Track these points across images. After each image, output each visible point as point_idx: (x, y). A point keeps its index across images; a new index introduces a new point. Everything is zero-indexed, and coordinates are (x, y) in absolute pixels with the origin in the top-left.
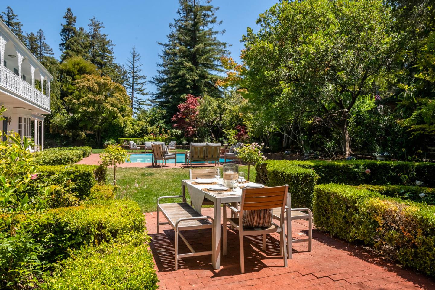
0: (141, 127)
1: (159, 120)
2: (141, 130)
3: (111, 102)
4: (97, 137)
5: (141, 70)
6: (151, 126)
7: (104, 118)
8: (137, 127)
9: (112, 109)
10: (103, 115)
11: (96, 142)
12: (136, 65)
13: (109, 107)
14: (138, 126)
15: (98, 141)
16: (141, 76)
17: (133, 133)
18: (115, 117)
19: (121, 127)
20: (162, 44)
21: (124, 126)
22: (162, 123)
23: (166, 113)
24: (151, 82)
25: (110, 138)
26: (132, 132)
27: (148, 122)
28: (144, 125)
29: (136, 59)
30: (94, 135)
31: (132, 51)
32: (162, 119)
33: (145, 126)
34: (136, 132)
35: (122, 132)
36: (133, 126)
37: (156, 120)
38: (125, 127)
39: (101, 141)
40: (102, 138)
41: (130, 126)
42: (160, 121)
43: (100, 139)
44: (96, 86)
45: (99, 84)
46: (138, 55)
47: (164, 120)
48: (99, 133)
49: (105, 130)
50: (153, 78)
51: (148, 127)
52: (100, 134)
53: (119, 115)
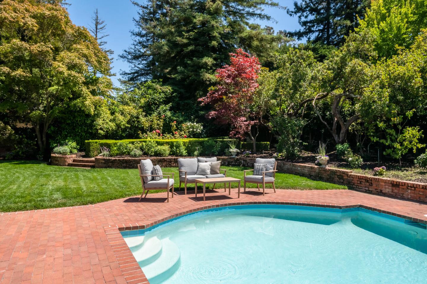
0: (129, 117)
1: (161, 103)
2: (128, 122)
3: (67, 61)
4: (39, 136)
5: (106, 43)
6: (146, 116)
7: (51, 95)
8: (121, 118)
9: (69, 75)
10: (51, 89)
11: (37, 145)
12: (99, 35)
13: (63, 69)
14: (122, 114)
15: (40, 142)
16: (107, 50)
17: (114, 128)
18: (77, 95)
19: (88, 116)
20: (138, 5)
21: (95, 114)
22: (166, 111)
23: (173, 93)
24: (122, 57)
25: (65, 138)
26: (112, 125)
27: (141, 107)
28: (134, 112)
29: (99, 27)
30: (33, 130)
31: (95, 16)
32: (166, 102)
33: (135, 115)
34: (118, 126)
35: (91, 126)
36: (112, 113)
37: (156, 104)
38: (98, 115)
39: (48, 144)
40: (49, 137)
41: (106, 113)
42: (162, 107)
43: (44, 139)
44: (32, 22)
45: (40, 18)
46: (103, 22)
47: (170, 105)
48: (42, 126)
49: (57, 122)
50: (126, 51)
51: (140, 116)
52: (46, 129)
53: (85, 90)
